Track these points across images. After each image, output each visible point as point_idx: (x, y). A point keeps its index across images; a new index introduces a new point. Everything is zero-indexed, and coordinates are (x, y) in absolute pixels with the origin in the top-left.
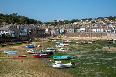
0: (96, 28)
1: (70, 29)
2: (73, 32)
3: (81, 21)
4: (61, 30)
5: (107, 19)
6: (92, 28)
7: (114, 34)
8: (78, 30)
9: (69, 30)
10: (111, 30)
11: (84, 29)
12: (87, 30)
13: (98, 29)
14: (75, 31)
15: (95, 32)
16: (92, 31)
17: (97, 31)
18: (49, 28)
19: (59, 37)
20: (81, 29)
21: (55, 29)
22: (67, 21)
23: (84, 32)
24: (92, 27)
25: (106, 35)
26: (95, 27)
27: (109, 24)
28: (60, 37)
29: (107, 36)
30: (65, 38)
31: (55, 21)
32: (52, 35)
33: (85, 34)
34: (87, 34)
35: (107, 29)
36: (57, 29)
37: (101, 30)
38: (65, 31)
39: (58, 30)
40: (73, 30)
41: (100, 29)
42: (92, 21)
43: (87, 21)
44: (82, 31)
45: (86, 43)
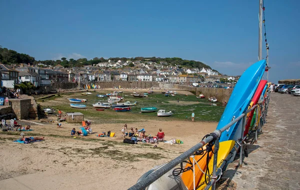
0: (144, 75)
1: (105, 75)
2: (110, 80)
3: (110, 61)
4: (90, 76)
5: (148, 61)
6: (137, 75)
7: (168, 84)
8: (117, 77)
9: (103, 77)
10: (162, 79)
11: (125, 76)
12: (130, 78)
13: (146, 76)
14: (112, 78)
15: (143, 80)
16: (137, 79)
17: (144, 79)
18: (72, 73)
19: (90, 87)
20: (121, 76)
21: (81, 75)
22: (85, 60)
23: (126, 80)
24: (137, 73)
25: (157, 85)
26: (141, 73)
27: (155, 69)
28: (92, 88)
29: (159, 87)
30: (99, 90)
31: (64, 59)
32: (79, 84)
33: (128, 83)
34: (131, 84)
35: (157, 77)
36: (84, 74)
37: (150, 78)
38: (96, 79)
39: (85, 76)
40: (110, 76)
41: (148, 76)
42: (127, 62)
43: (120, 61)
44: (123, 79)
45: (140, 97)
